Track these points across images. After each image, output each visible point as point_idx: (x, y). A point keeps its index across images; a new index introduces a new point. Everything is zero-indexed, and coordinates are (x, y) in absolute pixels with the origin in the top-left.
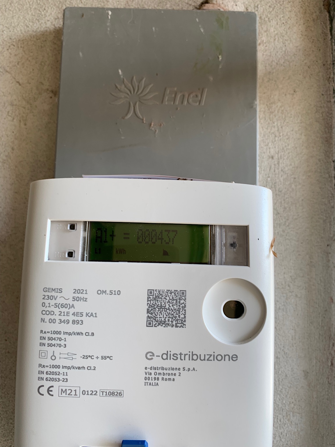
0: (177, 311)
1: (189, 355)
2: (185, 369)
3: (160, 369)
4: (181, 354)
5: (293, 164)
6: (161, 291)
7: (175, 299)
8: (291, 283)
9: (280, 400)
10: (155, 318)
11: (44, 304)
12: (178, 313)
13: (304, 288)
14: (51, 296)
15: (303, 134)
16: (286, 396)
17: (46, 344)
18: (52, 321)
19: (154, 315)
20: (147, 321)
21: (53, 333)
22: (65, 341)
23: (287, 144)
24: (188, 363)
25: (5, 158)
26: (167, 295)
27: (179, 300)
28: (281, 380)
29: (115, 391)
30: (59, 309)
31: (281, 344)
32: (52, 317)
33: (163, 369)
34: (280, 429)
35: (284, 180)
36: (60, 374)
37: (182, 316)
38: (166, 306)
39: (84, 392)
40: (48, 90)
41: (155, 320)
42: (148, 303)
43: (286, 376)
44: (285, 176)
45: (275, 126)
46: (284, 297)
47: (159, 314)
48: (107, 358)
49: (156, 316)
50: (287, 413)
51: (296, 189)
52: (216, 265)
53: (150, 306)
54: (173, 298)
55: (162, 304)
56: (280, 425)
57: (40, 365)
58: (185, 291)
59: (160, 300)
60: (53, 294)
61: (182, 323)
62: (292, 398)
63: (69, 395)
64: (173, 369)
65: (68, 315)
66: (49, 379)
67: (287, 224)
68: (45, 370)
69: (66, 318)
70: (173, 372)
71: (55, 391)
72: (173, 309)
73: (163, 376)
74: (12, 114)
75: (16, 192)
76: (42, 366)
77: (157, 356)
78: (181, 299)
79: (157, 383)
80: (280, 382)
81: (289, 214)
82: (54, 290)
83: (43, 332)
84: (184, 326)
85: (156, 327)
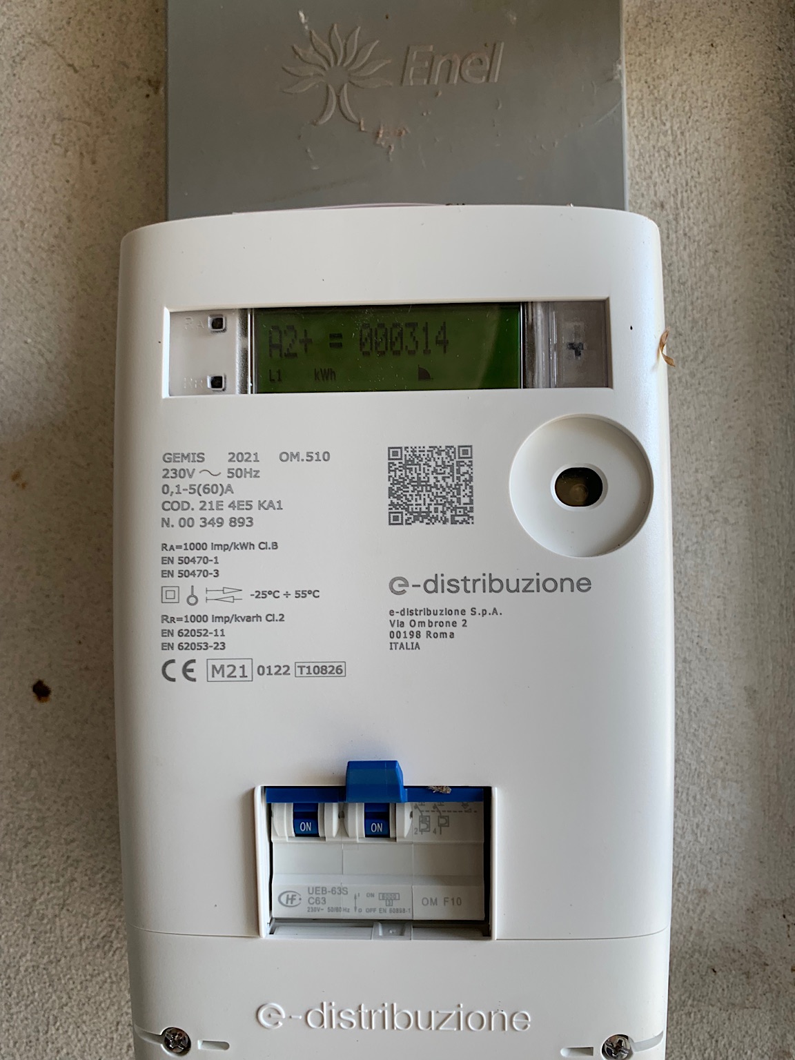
0: (453, 489)
1: (484, 580)
2: (475, 612)
3: (422, 613)
4: (465, 580)
5: (711, 218)
6: (418, 449)
7: (449, 464)
8: (713, 491)
9: (692, 753)
10: (406, 507)
11: (166, 488)
12: (455, 494)
13: (744, 502)
14: (180, 470)
15: (734, 147)
16: (707, 745)
17: (174, 572)
18: (187, 523)
19: (405, 501)
20: (390, 513)
21: (188, 547)
22: (216, 563)
23: (695, 173)
24: (481, 599)
25: (52, 240)
26: (430, 456)
27: (457, 466)
28: (694, 710)
29: (327, 665)
30: (200, 495)
31: (692, 631)
32: (186, 515)
33: (428, 612)
34: (694, 816)
35: (690, 256)
36: (208, 634)
37: (467, 500)
38: (428, 481)
39: (261, 669)
40: (139, 78)
41: (407, 510)
42: (390, 477)
43: (706, 700)
44: (693, 248)
45: (667, 131)
46: (697, 523)
47: (414, 497)
48: (308, 595)
49: (408, 503)
50: (708, 781)
51: (719, 276)
52: (538, 387)
53: (395, 482)
54: (443, 462)
55: (420, 476)
56: (693, 806)
57: (165, 618)
58: (471, 446)
59: (416, 468)
60: (185, 465)
61: (465, 514)
62: (720, 749)
63: (229, 676)
64: (450, 612)
65: (220, 507)
66: (185, 646)
67: (701, 358)
68: (176, 627)
69: (216, 514)
70: (451, 619)
71: (199, 670)
72: (445, 487)
73: (429, 629)
74: (62, 140)
75: (82, 317)
76: (169, 620)
77: (413, 586)
78: (461, 464)
79: (417, 644)
80: (692, 714)
81: (705, 334)
82: (186, 458)
83: (168, 548)
84: (470, 521)
85: (410, 524)
